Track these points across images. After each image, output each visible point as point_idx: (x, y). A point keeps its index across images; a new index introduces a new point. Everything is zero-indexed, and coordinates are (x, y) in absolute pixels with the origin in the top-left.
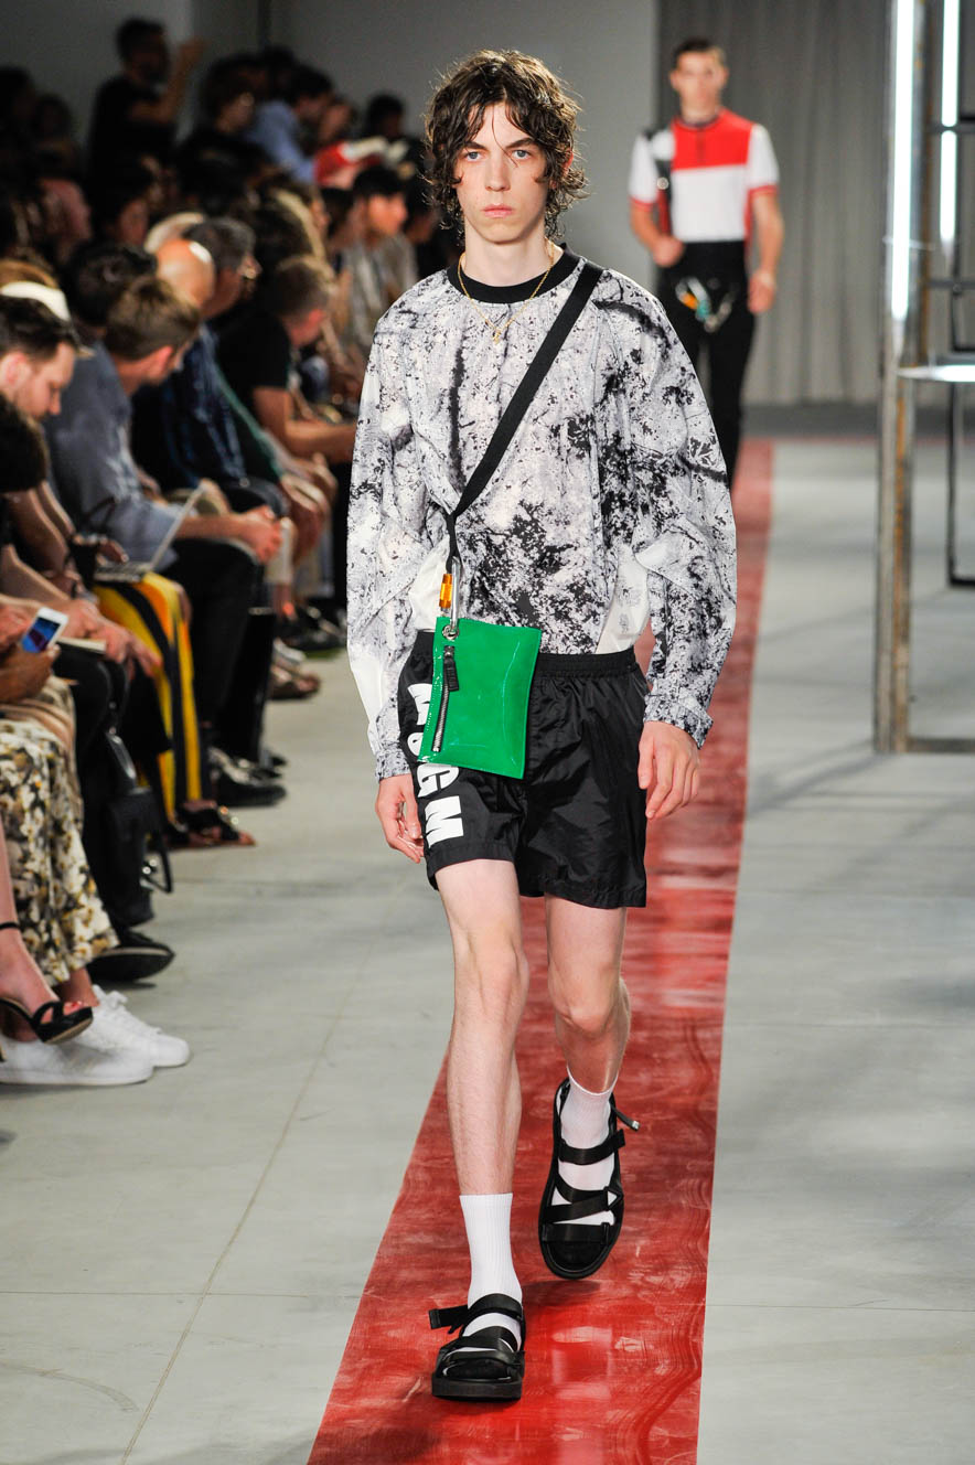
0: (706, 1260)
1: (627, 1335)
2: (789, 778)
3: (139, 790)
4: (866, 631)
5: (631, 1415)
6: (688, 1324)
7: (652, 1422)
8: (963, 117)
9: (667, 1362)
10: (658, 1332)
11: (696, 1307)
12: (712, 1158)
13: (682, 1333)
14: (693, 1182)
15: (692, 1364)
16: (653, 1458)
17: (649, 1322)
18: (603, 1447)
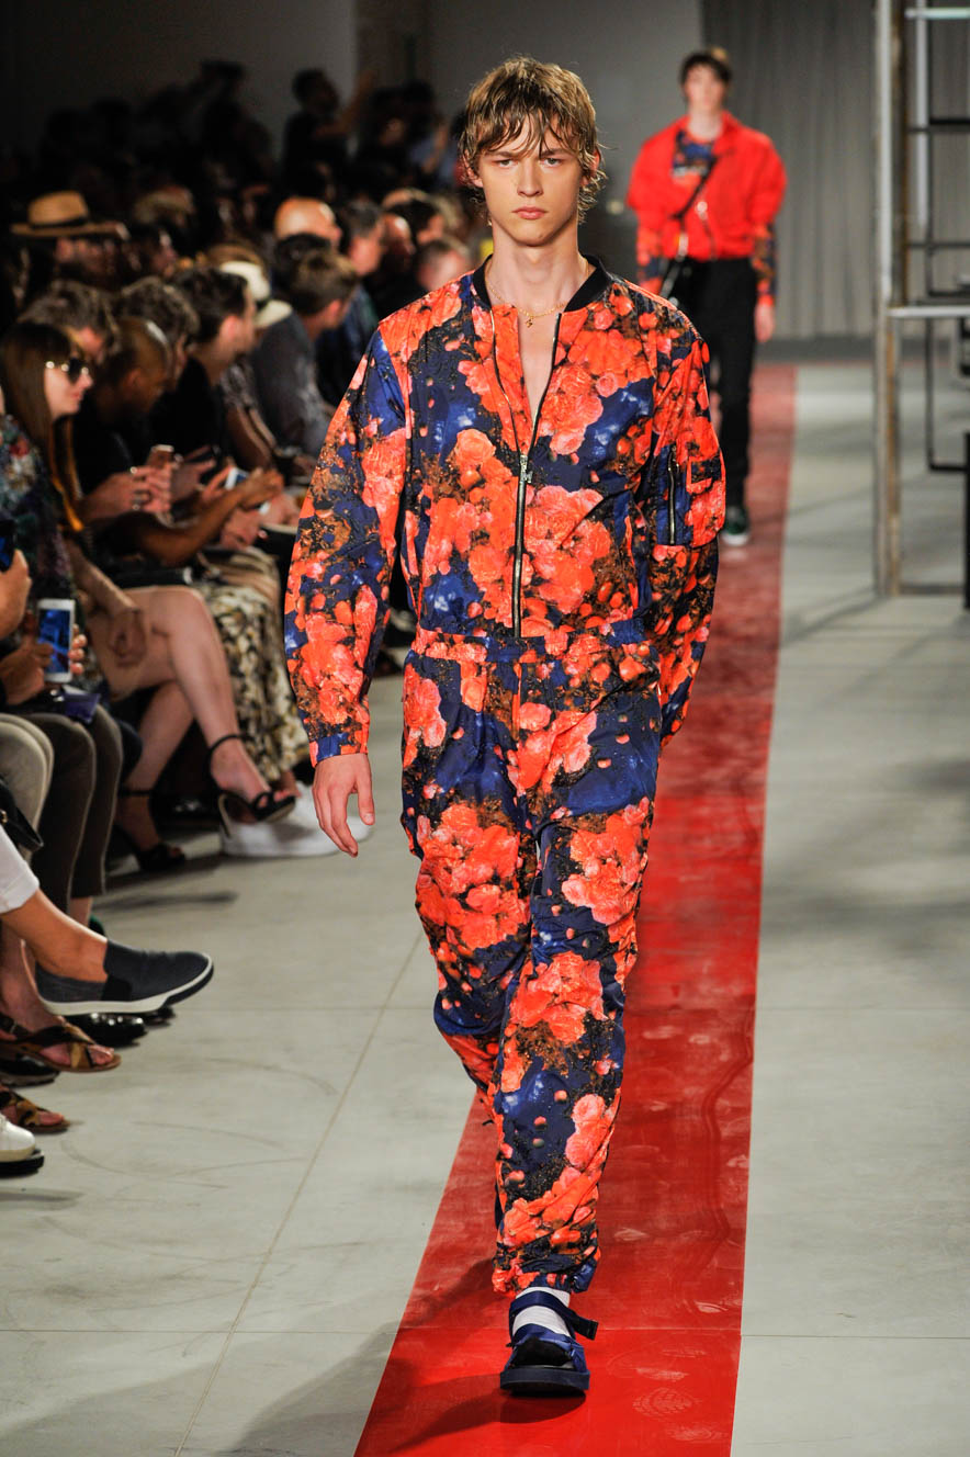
0: (756, 976)
1: (699, 1032)
2: (811, 617)
4: (868, 506)
5: (702, 1091)
6: (743, 1023)
7: (718, 1095)
8: (934, 122)
9: (728, 1051)
10: (721, 1029)
11: (749, 1011)
12: (758, 900)
13: (739, 1030)
14: (745, 918)
15: (746, 1052)
16: (719, 1122)
17: (714, 1022)
18: (682, 1115)
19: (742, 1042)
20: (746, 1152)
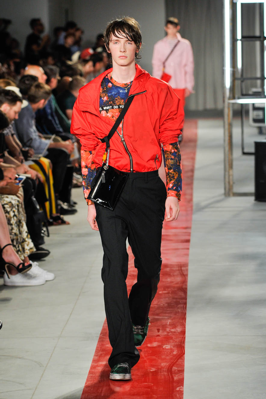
0: (185, 325)
1: (166, 344)
2: (203, 204)
3: (40, 211)
4: (222, 166)
5: (168, 364)
6: (181, 341)
7: (173, 365)
8: (243, 37)
9: (176, 351)
10: (174, 343)
11: (183, 337)
12: (186, 299)
13: (180, 343)
14: (182, 305)
15: (182, 351)
16: (173, 375)
17: (171, 341)
18: (161, 372)
19: (181, 347)
20: (183, 386)
